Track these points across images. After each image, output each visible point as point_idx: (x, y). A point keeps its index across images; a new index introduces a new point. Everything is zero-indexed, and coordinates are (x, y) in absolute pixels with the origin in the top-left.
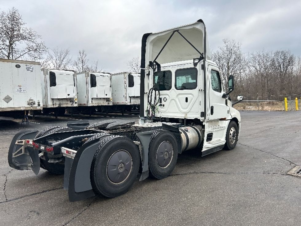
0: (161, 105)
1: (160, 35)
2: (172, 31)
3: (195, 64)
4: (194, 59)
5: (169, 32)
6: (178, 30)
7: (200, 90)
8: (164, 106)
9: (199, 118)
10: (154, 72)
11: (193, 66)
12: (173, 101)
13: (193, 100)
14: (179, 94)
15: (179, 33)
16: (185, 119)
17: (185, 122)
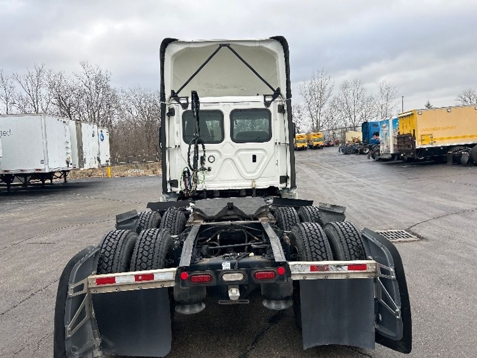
0: (203, 169)
1: (192, 46)
2: (217, 45)
3: (268, 104)
4: (265, 96)
5: (211, 44)
6: (229, 45)
7: (276, 143)
8: (209, 170)
9: (276, 186)
10: (185, 110)
11: (264, 107)
12: (229, 162)
13: (266, 159)
14: (240, 150)
15: (231, 49)
16: (254, 188)
17: (254, 193)
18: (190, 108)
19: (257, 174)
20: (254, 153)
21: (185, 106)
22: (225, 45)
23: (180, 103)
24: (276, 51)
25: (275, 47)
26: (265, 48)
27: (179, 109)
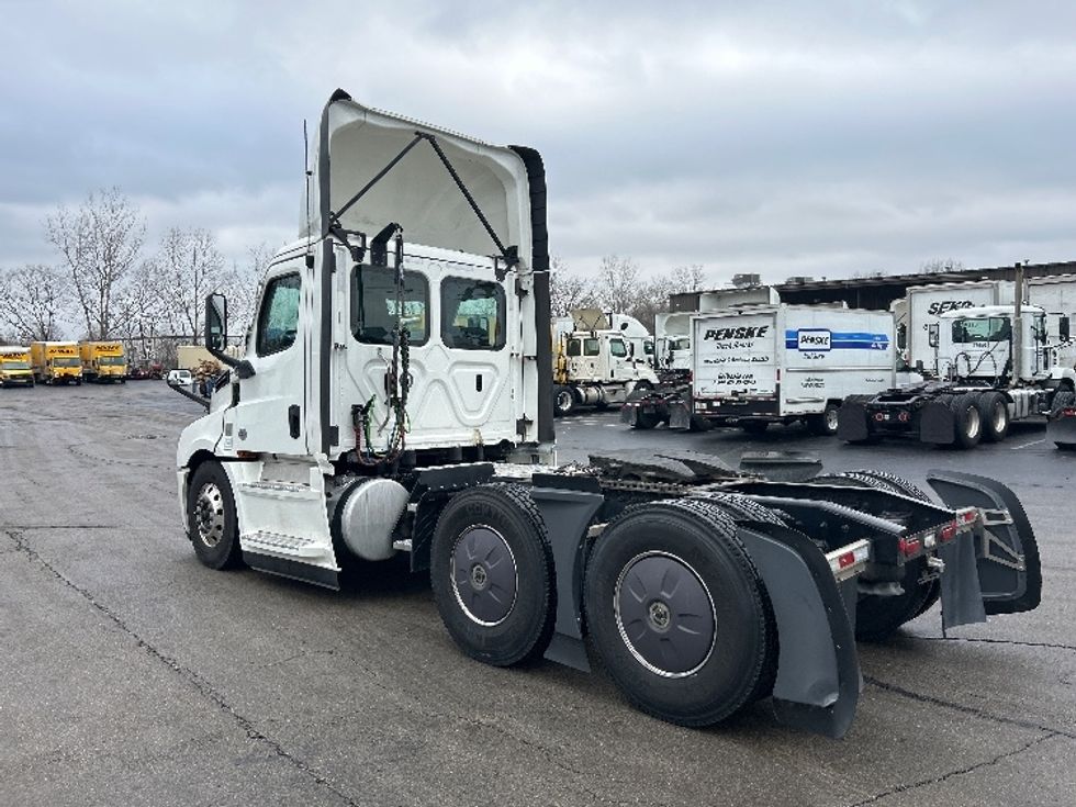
2: (412, 131)
3: (500, 275)
4: (496, 259)
6: (433, 137)
7: (512, 355)
9: (510, 440)
10: (357, 263)
11: (494, 279)
12: (436, 388)
13: (497, 384)
14: (457, 363)
15: (435, 146)
16: (480, 445)
17: (482, 455)
18: (367, 260)
19: (482, 414)
20: (479, 371)
21: (358, 254)
22: (426, 136)
23: (346, 244)
24: (515, 175)
25: (513, 166)
26: (495, 162)
27: (344, 256)
